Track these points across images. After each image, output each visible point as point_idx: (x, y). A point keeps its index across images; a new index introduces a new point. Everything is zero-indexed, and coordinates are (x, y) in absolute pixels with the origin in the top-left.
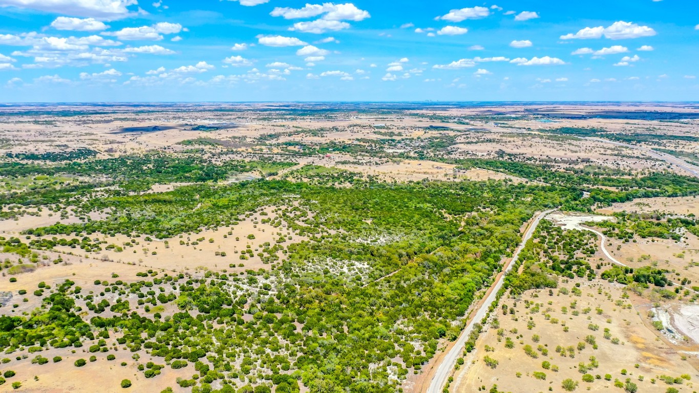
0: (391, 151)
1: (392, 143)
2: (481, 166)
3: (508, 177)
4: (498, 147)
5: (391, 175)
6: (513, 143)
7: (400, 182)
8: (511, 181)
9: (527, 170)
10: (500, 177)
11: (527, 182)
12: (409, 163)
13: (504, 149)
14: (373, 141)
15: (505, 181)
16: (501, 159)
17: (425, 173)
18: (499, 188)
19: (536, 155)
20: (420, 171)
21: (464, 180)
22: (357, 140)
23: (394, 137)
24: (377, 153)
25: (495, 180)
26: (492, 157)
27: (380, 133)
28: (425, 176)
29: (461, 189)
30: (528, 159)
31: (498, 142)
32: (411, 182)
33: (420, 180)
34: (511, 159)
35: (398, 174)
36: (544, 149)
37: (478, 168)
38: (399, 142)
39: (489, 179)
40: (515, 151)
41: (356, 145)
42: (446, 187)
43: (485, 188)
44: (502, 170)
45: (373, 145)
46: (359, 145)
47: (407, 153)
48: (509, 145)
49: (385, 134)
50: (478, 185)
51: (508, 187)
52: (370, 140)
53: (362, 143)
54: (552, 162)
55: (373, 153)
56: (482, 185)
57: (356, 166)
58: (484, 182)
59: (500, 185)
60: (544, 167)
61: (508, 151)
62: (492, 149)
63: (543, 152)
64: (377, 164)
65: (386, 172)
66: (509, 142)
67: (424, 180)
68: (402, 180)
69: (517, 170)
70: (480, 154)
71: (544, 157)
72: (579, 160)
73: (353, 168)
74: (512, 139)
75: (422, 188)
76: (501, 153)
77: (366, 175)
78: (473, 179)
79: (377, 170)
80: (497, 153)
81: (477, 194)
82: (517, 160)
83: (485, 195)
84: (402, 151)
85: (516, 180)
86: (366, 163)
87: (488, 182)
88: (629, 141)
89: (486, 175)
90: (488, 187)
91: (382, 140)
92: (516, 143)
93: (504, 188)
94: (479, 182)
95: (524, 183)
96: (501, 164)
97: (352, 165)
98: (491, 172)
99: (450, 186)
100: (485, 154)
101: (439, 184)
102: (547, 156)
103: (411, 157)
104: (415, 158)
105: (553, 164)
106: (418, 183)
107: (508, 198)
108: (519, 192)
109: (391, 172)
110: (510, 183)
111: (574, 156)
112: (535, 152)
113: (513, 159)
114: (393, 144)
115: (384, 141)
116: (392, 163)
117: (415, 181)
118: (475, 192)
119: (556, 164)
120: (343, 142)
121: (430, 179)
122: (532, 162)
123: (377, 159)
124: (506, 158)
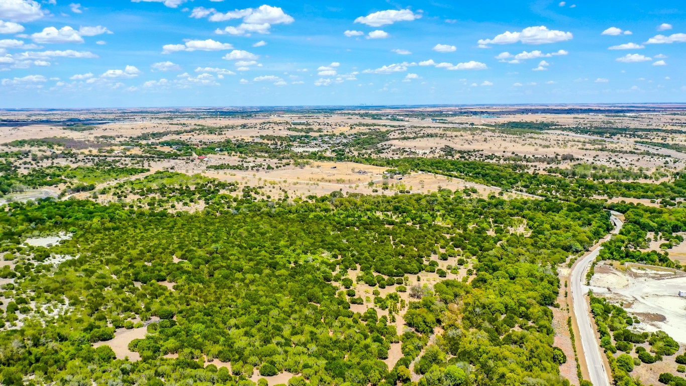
0: (300, 150)
1: (304, 140)
2: (424, 168)
3: (469, 185)
4: (443, 143)
5: (283, 185)
6: (462, 138)
7: (295, 197)
8: (475, 191)
9: (493, 173)
10: (456, 185)
11: (501, 194)
12: (318, 167)
13: (451, 145)
14: (280, 138)
15: (466, 191)
16: (450, 158)
17: (338, 181)
18: (461, 206)
19: (496, 151)
20: (331, 178)
21: (401, 192)
22: (262, 137)
23: (311, 134)
24: (279, 153)
25: (450, 192)
26: (437, 155)
27: (295, 130)
28: (336, 187)
29: (396, 209)
30: (488, 157)
31: (442, 136)
32: (311, 197)
33: (327, 194)
34: (464, 157)
35: (295, 184)
36: (504, 144)
37: (420, 172)
38: (315, 139)
39: (440, 190)
40: (466, 147)
41: (257, 143)
42: (369, 207)
43: (436, 208)
44: (455, 173)
45: (279, 143)
46: (260, 143)
47: (321, 152)
48: (457, 140)
49: (302, 130)
50: (423, 202)
51: (475, 203)
52: (276, 137)
53: (266, 141)
54: (521, 160)
55: (274, 153)
56: (432, 200)
57: (236, 172)
58: (434, 195)
59: (458, 200)
60: (515, 168)
61: (458, 147)
62: (436, 145)
63: (505, 148)
64: (269, 168)
65: (277, 180)
66: (456, 136)
67: (334, 195)
68: (298, 194)
69: (479, 173)
70: (421, 152)
71: (509, 154)
72: (559, 158)
73: (228, 176)
74: (458, 134)
75: (327, 210)
76: (449, 151)
77: (242, 187)
78: (414, 191)
79: (263, 179)
80: (442, 149)
81: (426, 221)
82: (473, 158)
83: (439, 222)
84: (316, 150)
85: (485, 191)
86: (253, 167)
87: (439, 195)
88: (601, 134)
89: (434, 182)
90: (441, 204)
91: (292, 137)
92: (466, 138)
93: (469, 207)
94: (425, 196)
95: (497, 195)
96: (453, 164)
97: (228, 171)
98: (439, 177)
99: (377, 206)
100: (428, 152)
101: (358, 201)
102: (513, 153)
103: (325, 158)
104: (330, 159)
105: (525, 163)
106: (323, 200)
107: (483, 229)
108: (497, 215)
109: (285, 182)
110: (474, 196)
111: (550, 152)
112: (494, 148)
113: (467, 157)
114: (307, 140)
115: (294, 138)
116: (293, 167)
117: (319, 196)
118: (421, 217)
119: (530, 164)
120: (243, 139)
121: (344, 193)
122: (494, 161)
123: (273, 162)
124: (457, 156)
